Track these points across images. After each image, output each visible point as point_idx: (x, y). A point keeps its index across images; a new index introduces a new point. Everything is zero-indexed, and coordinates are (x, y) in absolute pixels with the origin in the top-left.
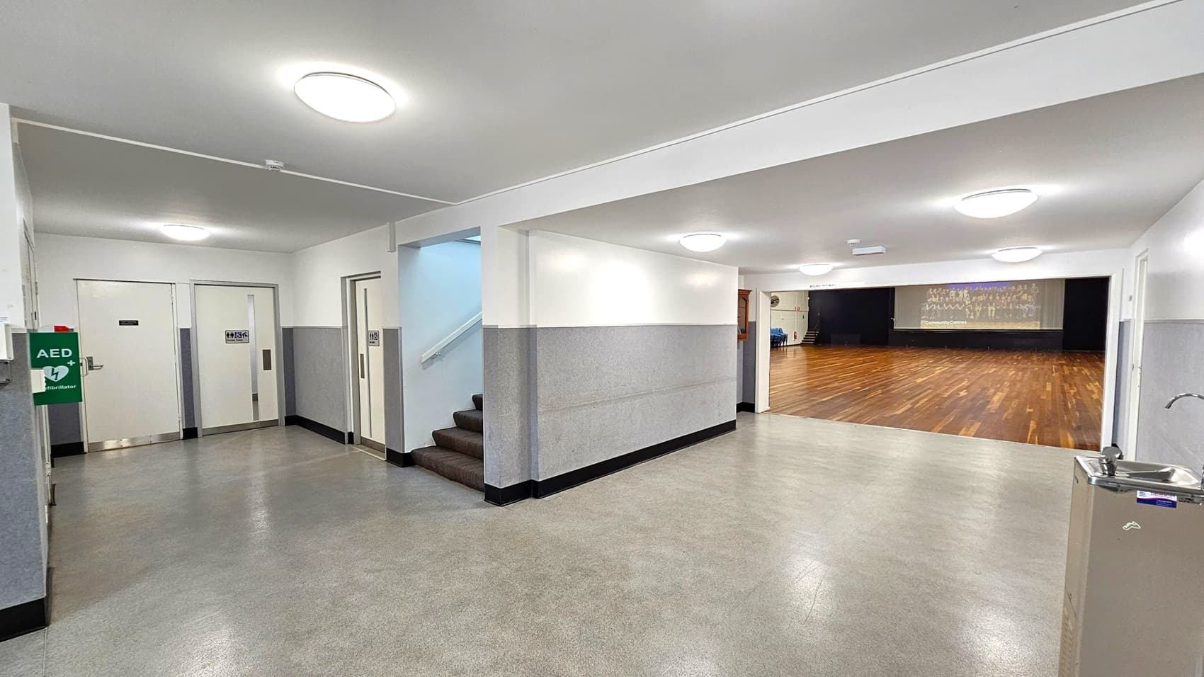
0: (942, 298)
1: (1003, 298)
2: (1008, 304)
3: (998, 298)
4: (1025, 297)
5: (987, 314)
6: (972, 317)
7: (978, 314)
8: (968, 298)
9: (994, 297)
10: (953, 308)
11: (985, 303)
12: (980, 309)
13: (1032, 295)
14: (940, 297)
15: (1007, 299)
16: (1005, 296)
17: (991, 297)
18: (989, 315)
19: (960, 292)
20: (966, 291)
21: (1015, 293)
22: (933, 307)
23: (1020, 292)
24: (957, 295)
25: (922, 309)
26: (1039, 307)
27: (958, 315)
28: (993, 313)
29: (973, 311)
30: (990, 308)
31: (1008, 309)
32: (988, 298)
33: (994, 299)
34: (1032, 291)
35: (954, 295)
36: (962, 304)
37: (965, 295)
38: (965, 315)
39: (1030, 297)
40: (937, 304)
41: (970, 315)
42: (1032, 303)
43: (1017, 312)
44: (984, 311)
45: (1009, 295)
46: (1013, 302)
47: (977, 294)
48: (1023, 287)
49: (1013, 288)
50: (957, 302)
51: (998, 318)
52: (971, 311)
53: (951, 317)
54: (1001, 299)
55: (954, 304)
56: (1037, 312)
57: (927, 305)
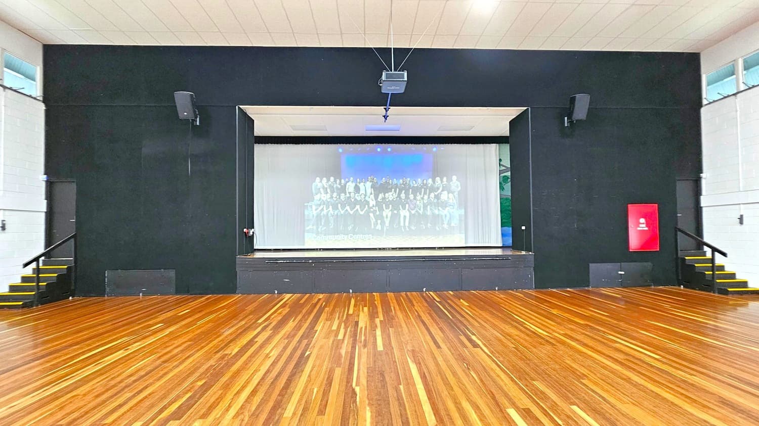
0: (335, 195)
1: (419, 197)
2: (425, 207)
3: (411, 197)
5: (399, 222)
6: (379, 227)
7: (387, 222)
8: (372, 196)
9: (407, 194)
10: (352, 212)
13: (453, 193)
14: (333, 192)
15: (423, 198)
16: (420, 194)
17: (403, 195)
18: (402, 224)
19: (361, 186)
20: (369, 184)
21: (433, 189)
22: (322, 209)
23: (438, 188)
24: (357, 189)
25: (306, 213)
26: (462, 212)
45: (425, 193)
46: (430, 203)
47: (385, 189)
48: (442, 181)
49: (430, 181)
50: (356, 202)
51: (413, 228)
52: (377, 218)
53: (350, 228)
54: (415, 198)
55: (353, 205)
56: (460, 220)
57: (314, 207)
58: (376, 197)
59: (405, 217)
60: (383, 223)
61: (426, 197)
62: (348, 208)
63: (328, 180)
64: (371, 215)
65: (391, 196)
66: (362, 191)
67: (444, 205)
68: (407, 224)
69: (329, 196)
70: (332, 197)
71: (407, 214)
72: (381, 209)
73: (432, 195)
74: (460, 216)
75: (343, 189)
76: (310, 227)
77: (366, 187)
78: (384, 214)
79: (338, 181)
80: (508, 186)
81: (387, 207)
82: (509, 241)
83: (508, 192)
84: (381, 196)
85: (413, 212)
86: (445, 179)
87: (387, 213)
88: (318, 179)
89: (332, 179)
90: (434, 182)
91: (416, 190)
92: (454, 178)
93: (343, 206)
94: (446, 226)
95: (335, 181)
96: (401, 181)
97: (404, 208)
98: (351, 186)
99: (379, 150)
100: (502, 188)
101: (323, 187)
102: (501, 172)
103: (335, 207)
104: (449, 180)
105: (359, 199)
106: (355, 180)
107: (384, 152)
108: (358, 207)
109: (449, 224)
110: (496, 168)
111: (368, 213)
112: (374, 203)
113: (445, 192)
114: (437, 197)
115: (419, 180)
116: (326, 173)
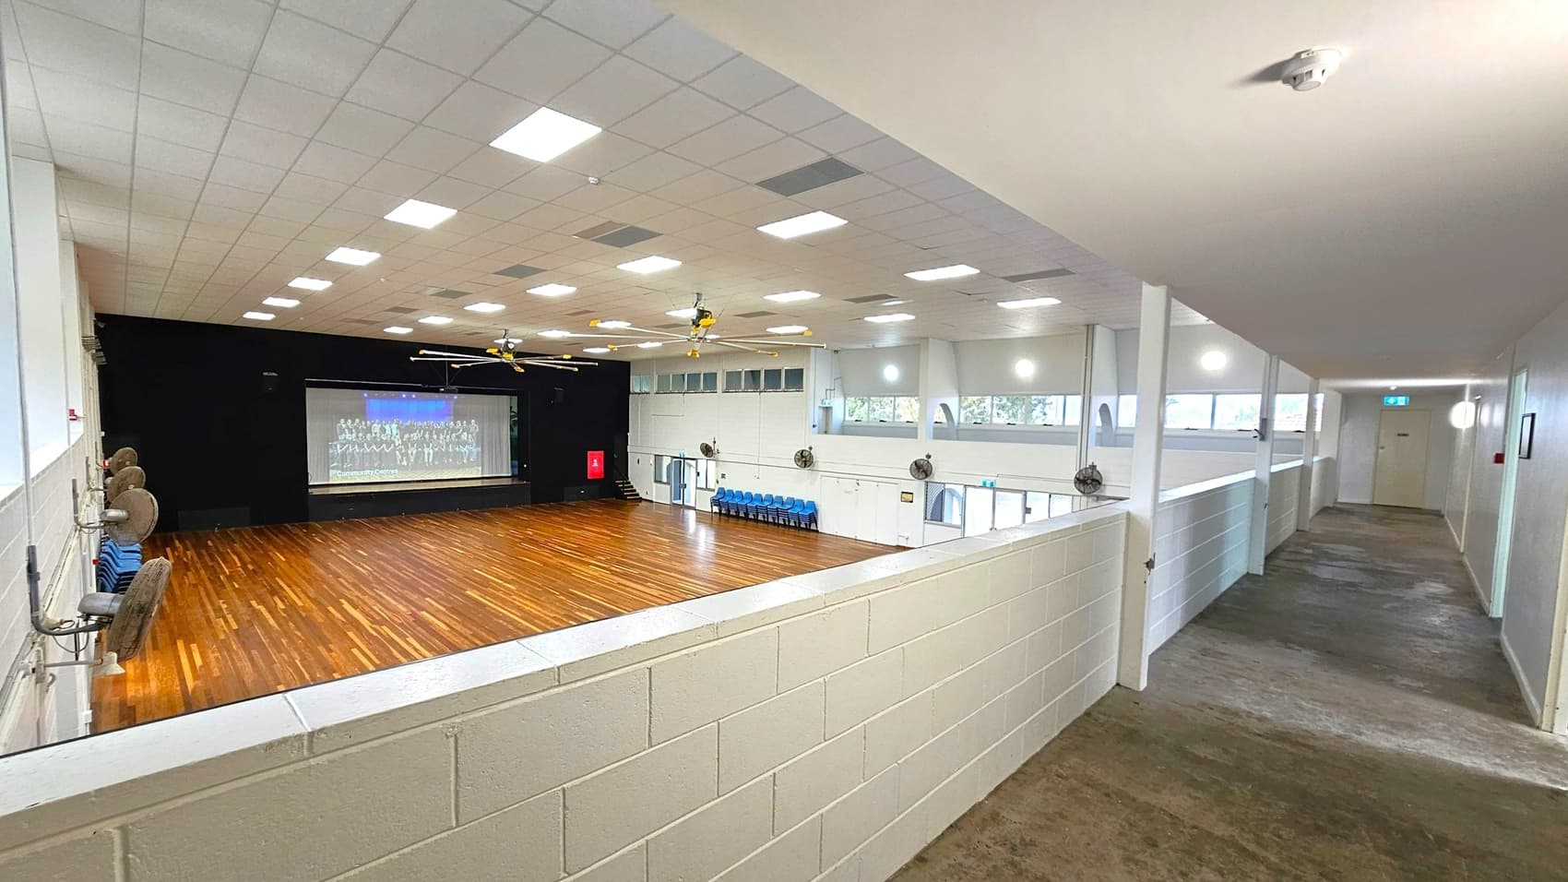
0: (360, 435)
1: (442, 437)
2: (447, 446)
3: (435, 437)
4: (464, 436)
5: (424, 458)
6: (405, 463)
7: (412, 459)
8: (398, 436)
9: (431, 434)
10: (378, 451)
11: (421, 444)
12: (415, 452)
13: (472, 434)
14: (358, 433)
15: (445, 438)
16: (443, 435)
17: (427, 436)
18: (426, 460)
19: (387, 427)
20: (394, 426)
21: (454, 431)
22: (348, 448)
23: (459, 430)
24: (383, 430)
25: (331, 451)
26: (480, 449)
27: (385, 460)
28: (431, 457)
29: (406, 454)
30: (426, 451)
31: (447, 452)
32: (423, 436)
33: (431, 437)
34: (472, 430)
35: (377, 430)
36: (389, 443)
37: (395, 432)
38: (396, 461)
39: (470, 436)
40: (353, 444)
41: (402, 459)
42: (471, 444)
43: (457, 455)
44: (419, 455)
45: (447, 434)
46: (452, 442)
47: (410, 430)
48: (462, 424)
49: (452, 424)
50: (382, 442)
51: (436, 463)
52: (402, 455)
53: (376, 465)
54: (438, 439)
55: (379, 444)
56: (478, 455)
57: (338, 446)
58: (402, 438)
59: (429, 454)
60: (408, 460)
61: (448, 437)
62: (374, 447)
63: (353, 422)
64: (397, 452)
65: (415, 436)
66: (388, 432)
67: (465, 444)
68: (431, 460)
69: (354, 435)
70: (357, 437)
71: (431, 451)
72: (407, 448)
73: (454, 435)
74: (478, 452)
75: (369, 430)
76: (335, 464)
77: (392, 428)
78: (410, 452)
79: (363, 423)
80: (516, 429)
81: (413, 446)
82: (516, 472)
83: (516, 433)
84: (406, 436)
85: (436, 449)
86: (465, 422)
87: (412, 451)
88: (342, 420)
89: (357, 420)
90: (455, 424)
91: (439, 432)
92: (472, 421)
93: (369, 446)
94: (465, 461)
95: (361, 422)
96: (425, 424)
97: (428, 446)
98: (376, 427)
99: (404, 396)
100: (512, 430)
101: (348, 428)
102: (511, 417)
103: (361, 446)
104: (469, 423)
105: (385, 439)
106: (381, 422)
107: (409, 399)
108: (384, 446)
109: (468, 459)
110: (507, 414)
111: (394, 450)
112: (400, 442)
113: (465, 433)
114: (458, 437)
115: (442, 423)
116: (350, 415)
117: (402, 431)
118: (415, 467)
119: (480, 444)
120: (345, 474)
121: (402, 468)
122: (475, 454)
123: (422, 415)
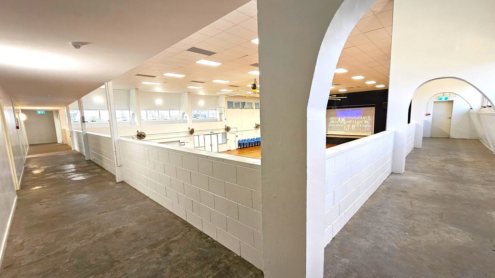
1: (358, 122)
2: (360, 125)
3: (356, 122)
4: (366, 122)
5: (352, 129)
6: (346, 130)
8: (345, 122)
9: (354, 121)
11: (351, 124)
12: (349, 126)
13: (368, 121)
15: (359, 122)
17: (353, 122)
18: (353, 129)
19: (342, 119)
20: (344, 119)
21: (362, 120)
23: (364, 119)
24: (341, 120)
26: (371, 126)
27: (341, 129)
28: (354, 128)
29: (347, 127)
30: (353, 126)
31: (359, 126)
32: (352, 122)
33: (354, 122)
34: (368, 119)
35: (339, 120)
36: (342, 124)
37: (344, 120)
38: (344, 129)
39: (368, 122)
40: (333, 124)
41: (345, 129)
42: (368, 124)
43: (363, 128)
44: (351, 127)
47: (348, 120)
48: (365, 117)
49: (361, 117)
50: (341, 123)
51: (356, 130)
53: (339, 130)
57: (330, 124)
58: (346, 122)
59: (353, 127)
60: (347, 129)
61: (360, 122)
62: (338, 125)
63: (334, 118)
64: (344, 126)
65: (350, 122)
66: (342, 120)
67: (366, 124)
68: (354, 129)
69: (334, 121)
70: (334, 122)
71: (354, 127)
72: (347, 125)
73: (362, 121)
74: (370, 127)
75: (337, 120)
76: (329, 129)
77: (343, 119)
78: (348, 126)
81: (349, 125)
84: (347, 122)
85: (356, 126)
86: (366, 117)
89: (335, 117)
91: (357, 120)
92: (369, 116)
93: (337, 124)
94: (365, 130)
95: (335, 118)
96: (353, 118)
97: (353, 125)
98: (339, 119)
99: (347, 110)
101: (332, 119)
103: (335, 124)
105: (341, 122)
106: (340, 118)
108: (341, 124)
109: (367, 129)
111: (343, 126)
112: (345, 123)
113: (366, 121)
114: (363, 122)
115: (358, 117)
116: (333, 116)
117: (346, 120)
118: (350, 131)
119: (371, 124)
120: (331, 132)
121: (345, 131)
122: (369, 127)
123: (352, 115)
